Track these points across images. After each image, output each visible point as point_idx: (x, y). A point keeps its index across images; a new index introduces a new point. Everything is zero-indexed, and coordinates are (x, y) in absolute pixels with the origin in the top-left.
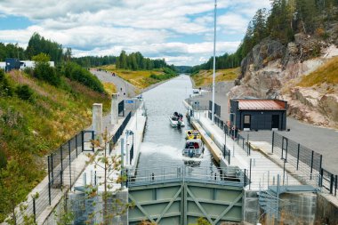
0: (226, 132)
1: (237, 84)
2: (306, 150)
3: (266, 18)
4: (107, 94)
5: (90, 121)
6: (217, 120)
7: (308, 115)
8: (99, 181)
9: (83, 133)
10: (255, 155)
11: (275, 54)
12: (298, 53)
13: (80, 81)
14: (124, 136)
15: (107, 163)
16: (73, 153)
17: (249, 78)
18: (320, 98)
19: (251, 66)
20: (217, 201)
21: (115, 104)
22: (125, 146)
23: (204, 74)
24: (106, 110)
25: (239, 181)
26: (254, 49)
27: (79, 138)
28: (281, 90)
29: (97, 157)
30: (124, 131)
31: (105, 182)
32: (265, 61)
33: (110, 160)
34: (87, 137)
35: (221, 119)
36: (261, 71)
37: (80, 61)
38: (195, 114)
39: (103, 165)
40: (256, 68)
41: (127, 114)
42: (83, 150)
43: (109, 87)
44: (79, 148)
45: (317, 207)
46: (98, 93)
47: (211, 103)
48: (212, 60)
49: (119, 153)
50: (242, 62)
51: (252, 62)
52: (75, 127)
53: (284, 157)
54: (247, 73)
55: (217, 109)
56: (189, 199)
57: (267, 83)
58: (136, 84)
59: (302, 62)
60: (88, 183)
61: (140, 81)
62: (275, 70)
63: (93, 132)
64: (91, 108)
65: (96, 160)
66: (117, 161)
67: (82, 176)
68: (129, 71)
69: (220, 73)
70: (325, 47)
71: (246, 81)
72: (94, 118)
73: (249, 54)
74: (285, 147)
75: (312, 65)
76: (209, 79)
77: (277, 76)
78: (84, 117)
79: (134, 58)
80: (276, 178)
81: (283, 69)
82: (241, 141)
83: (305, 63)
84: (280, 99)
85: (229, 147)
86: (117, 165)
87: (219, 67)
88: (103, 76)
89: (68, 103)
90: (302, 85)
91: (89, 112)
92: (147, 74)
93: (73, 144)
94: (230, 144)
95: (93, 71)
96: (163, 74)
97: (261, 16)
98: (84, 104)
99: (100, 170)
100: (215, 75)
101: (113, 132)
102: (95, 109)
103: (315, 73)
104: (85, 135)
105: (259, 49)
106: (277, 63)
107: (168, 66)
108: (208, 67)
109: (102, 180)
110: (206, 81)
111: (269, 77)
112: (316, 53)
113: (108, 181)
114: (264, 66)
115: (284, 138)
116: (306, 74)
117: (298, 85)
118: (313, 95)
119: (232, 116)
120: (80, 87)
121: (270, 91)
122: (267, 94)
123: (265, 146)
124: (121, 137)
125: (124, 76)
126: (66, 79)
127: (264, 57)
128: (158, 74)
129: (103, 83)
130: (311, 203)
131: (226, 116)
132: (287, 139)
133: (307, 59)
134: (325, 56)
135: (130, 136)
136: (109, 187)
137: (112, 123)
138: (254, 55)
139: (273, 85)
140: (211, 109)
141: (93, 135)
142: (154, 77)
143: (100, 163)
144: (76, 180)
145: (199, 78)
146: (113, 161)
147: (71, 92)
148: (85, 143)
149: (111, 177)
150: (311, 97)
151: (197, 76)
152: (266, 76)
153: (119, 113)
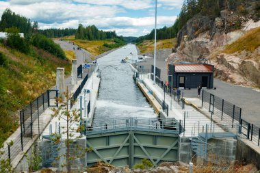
0: (165, 91)
1: (174, 51)
2: (229, 104)
4: (68, 60)
5: (55, 82)
6: (158, 81)
7: (230, 76)
8: (62, 130)
9: (48, 92)
10: (188, 109)
11: (205, 28)
12: (223, 26)
13: (45, 49)
14: (82, 94)
15: (68, 115)
16: (41, 108)
17: (184, 46)
18: (240, 63)
19: (185, 36)
20: (158, 146)
21: (75, 68)
22: (83, 102)
23: (148, 43)
24: (67, 73)
25: (175, 129)
26: (187, 23)
27: (46, 96)
28: (210, 56)
29: (61, 111)
30: (83, 90)
31: (67, 132)
32: (197, 33)
33: (71, 113)
34: (52, 95)
35: (161, 80)
36: (193, 41)
37: (45, 32)
38: (140, 76)
39: (66, 117)
40: (190, 39)
41: (84, 76)
42: (49, 105)
43: (70, 54)
44: (46, 104)
45: (237, 147)
46: (61, 59)
47: (153, 66)
48: (153, 32)
49: (78, 107)
50: (178, 34)
51: (186, 34)
52: (42, 87)
53: (211, 110)
54: (182, 43)
55: (158, 72)
56: (136, 144)
57: (198, 51)
58: (92, 51)
59: (226, 34)
60: (53, 132)
61: (95, 49)
62: (205, 40)
63: (57, 91)
64: (55, 71)
65: (60, 113)
66: (77, 114)
67: (48, 127)
68: (85, 41)
69: (160, 42)
70: (245, 21)
71: (181, 49)
72: (57, 79)
73: (183, 27)
74: (212, 102)
75: (234, 36)
76: (152, 48)
77: (206, 45)
78: (49, 79)
79: (90, 30)
80: (205, 127)
81: (211, 39)
83: (228, 34)
84: (209, 63)
85: (167, 102)
86: (76, 118)
87: (159, 38)
88: (65, 45)
89: (36, 67)
90: (226, 52)
91: (54, 75)
92: (101, 43)
93: (41, 100)
94: (169, 100)
95: (56, 41)
96: (114, 43)
98: (50, 69)
99: (63, 122)
100: (156, 44)
101: (74, 91)
102: (58, 72)
103: (236, 42)
105: (191, 23)
106: (206, 34)
107: (118, 37)
108: (150, 37)
109: (65, 130)
110: (148, 49)
111: (199, 46)
112: (237, 26)
113: (70, 130)
114: (196, 37)
115: (211, 95)
116: (230, 43)
117: (222, 52)
118: (235, 60)
119: (170, 78)
120: (46, 54)
121: (200, 57)
122: (198, 59)
123: (197, 101)
124: (80, 95)
125: (82, 45)
126: (34, 47)
127: (196, 29)
128: (109, 43)
129: (64, 51)
130: (233, 146)
131: (165, 77)
132: (214, 96)
133: (230, 31)
134: (245, 28)
135: (87, 95)
136: (70, 135)
137: (73, 83)
138: (188, 28)
139: (202, 52)
140: (153, 72)
141: (57, 94)
142: (106, 45)
143: (63, 116)
144: (44, 130)
145: (144, 47)
146: (74, 114)
147: (38, 58)
148: (50, 100)
149: (72, 127)
150: (233, 62)
151: (142, 45)
152: (197, 45)
153: (78, 75)
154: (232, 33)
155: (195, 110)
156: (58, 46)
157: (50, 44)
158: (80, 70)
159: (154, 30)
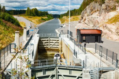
0: (75, 44)
1: (79, 22)
2: (110, 51)
4: (21, 27)
5: (14, 39)
6: (71, 39)
7: (111, 36)
9: (10, 45)
10: (88, 54)
11: (96, 10)
12: (106, 9)
13: (9, 21)
15: (22, 59)
16: (6, 54)
17: (85, 20)
18: (116, 29)
19: (86, 14)
20: (72, 75)
21: (25, 31)
22: (30, 50)
24: (21, 35)
26: (87, 7)
27: (9, 47)
28: (99, 25)
29: (17, 56)
30: (29, 44)
31: (21, 68)
32: (92, 12)
33: (23, 57)
34: (13, 46)
35: (73, 38)
36: (90, 17)
37: (10, 12)
38: (61, 35)
39: (20, 60)
40: (88, 15)
41: (30, 36)
42: (10, 52)
43: (22, 24)
44: (9, 52)
45: (115, 75)
47: (68, 31)
49: (27, 54)
50: (82, 13)
51: (86, 13)
52: (7, 42)
53: (101, 54)
54: (84, 18)
55: (71, 33)
56: (59, 74)
57: (92, 22)
58: (35, 23)
59: (108, 13)
60: (13, 68)
61: (36, 21)
62: (96, 16)
63: (15, 44)
64: (14, 33)
66: (27, 58)
67: (10, 65)
68: (31, 17)
69: (72, 17)
70: (118, 6)
73: (85, 9)
74: (101, 50)
75: (112, 14)
76: (68, 21)
77: (97, 19)
78: (10, 37)
79: (34, 11)
80: (97, 64)
81: (100, 16)
82: (82, 48)
83: (109, 13)
84: (99, 29)
85: (76, 50)
86: (26, 60)
87: (71, 15)
88: (20, 19)
89: (3, 31)
90: (108, 23)
91: (13, 35)
92: (40, 18)
93: (6, 50)
95: (15, 17)
96: (47, 18)
98: (11, 32)
99: (19, 63)
100: (70, 18)
101: (24, 44)
102: (16, 34)
103: (114, 17)
104: (12, 45)
105: (89, 7)
106: (97, 13)
107: (49, 15)
108: (66, 15)
109: (19, 67)
110: (66, 21)
111: (94, 20)
112: (114, 9)
113: (22, 67)
114: (92, 15)
115: (100, 46)
116: (110, 18)
117: (106, 23)
119: (78, 37)
120: (9, 24)
121: (94, 26)
122: (93, 27)
123: (93, 50)
124: (28, 46)
125: (29, 19)
126: (3, 20)
127: (92, 10)
129: (19, 22)
130: (113, 75)
131: (75, 36)
132: (102, 47)
133: (110, 12)
134: (118, 10)
135: (32, 46)
136: (23, 70)
137: (24, 40)
138: (87, 10)
139: (95, 23)
140: (68, 34)
141: (15, 46)
142: (43, 19)
144: (7, 66)
145: (63, 20)
146: (25, 58)
147: (5, 26)
148: (11, 49)
149: (23, 65)
150: (112, 28)
151: (62, 19)
152: (92, 19)
153: (27, 35)
154: (111, 12)
155: (92, 55)
156: (16, 19)
157: (12, 18)
158: (28, 33)
159: (69, 11)
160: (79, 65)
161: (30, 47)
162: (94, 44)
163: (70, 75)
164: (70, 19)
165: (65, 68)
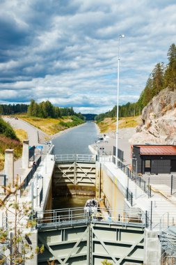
0: (129, 176)
1: (138, 131)
3: (164, 71)
4: (18, 140)
5: (3, 166)
6: (121, 166)
10: (156, 198)
11: (173, 105)
14: (34, 180)
15: (17, 208)
17: (150, 125)
19: (152, 114)
20: (122, 242)
21: (26, 149)
22: (35, 189)
23: (107, 120)
24: (16, 157)
25: (140, 222)
26: (153, 99)
30: (35, 175)
31: (15, 228)
32: (164, 110)
33: (20, 206)
35: (124, 163)
36: (160, 119)
38: (100, 158)
39: (14, 211)
40: (155, 116)
41: (36, 160)
43: (21, 134)
46: (13, 141)
47: (115, 148)
49: (29, 199)
50: (143, 111)
51: (151, 111)
54: (148, 121)
55: (121, 154)
56: (95, 239)
57: (165, 130)
58: (46, 131)
61: (50, 128)
62: (173, 119)
63: (5, 176)
64: (4, 153)
65: (7, 206)
66: (28, 207)
68: (39, 119)
69: (123, 120)
71: (147, 128)
72: (6, 163)
73: (149, 104)
76: (114, 127)
79: (44, 106)
82: (142, 184)
85: (131, 190)
86: (27, 211)
87: (121, 115)
88: (17, 124)
91: (2, 157)
92: (56, 121)
94: (133, 187)
95: (6, 119)
96: (71, 121)
97: (159, 70)
101: (24, 177)
102: (7, 155)
105: (158, 99)
107: (76, 114)
108: (111, 114)
109: (13, 226)
110: (110, 128)
111: (167, 125)
113: (18, 226)
114: (163, 114)
119: (134, 161)
121: (168, 138)
122: (166, 140)
123: (165, 189)
124: (31, 181)
125: (35, 123)
127: (164, 106)
128: (66, 121)
129: (15, 130)
131: (128, 159)
135: (40, 180)
136: (19, 232)
137: (23, 168)
138: (154, 105)
139: (171, 132)
140: (115, 154)
141: (5, 179)
142: (62, 124)
143: (11, 209)
145: (104, 125)
146: (24, 207)
149: (21, 222)
151: (102, 124)
152: (165, 123)
153: (30, 157)
155: (164, 199)
156: (9, 124)
158: (32, 152)
159: (116, 107)
160: (137, 221)
161: (35, 182)
162: (168, 176)
163: (118, 242)
164: (117, 123)
165: (109, 227)
